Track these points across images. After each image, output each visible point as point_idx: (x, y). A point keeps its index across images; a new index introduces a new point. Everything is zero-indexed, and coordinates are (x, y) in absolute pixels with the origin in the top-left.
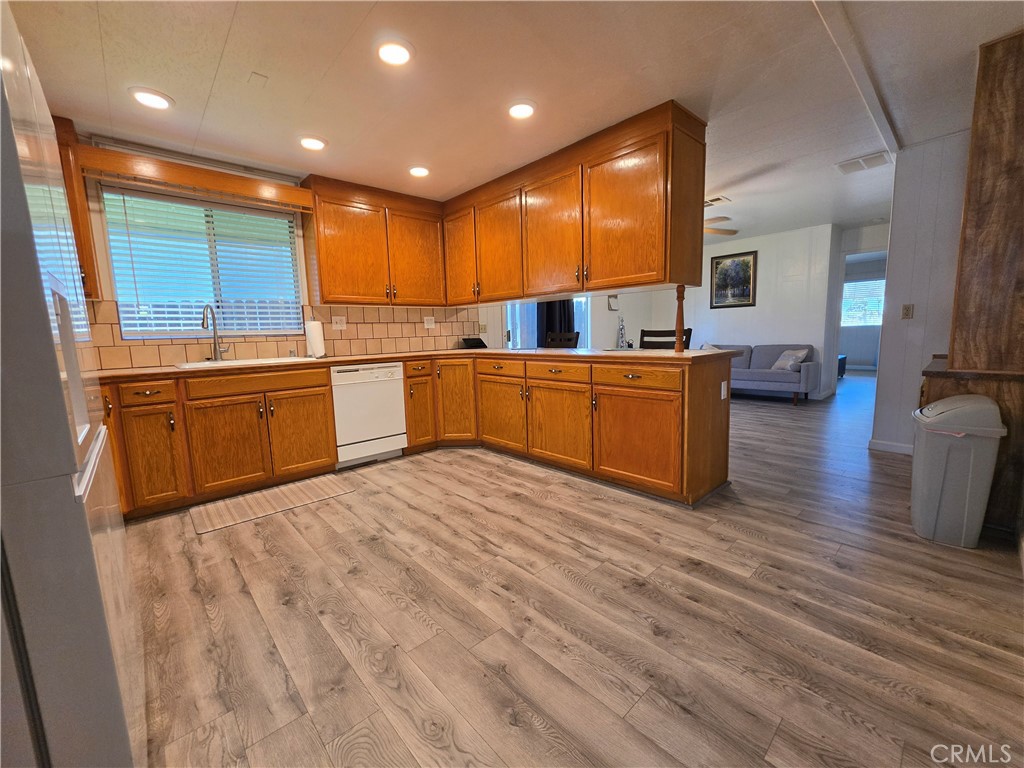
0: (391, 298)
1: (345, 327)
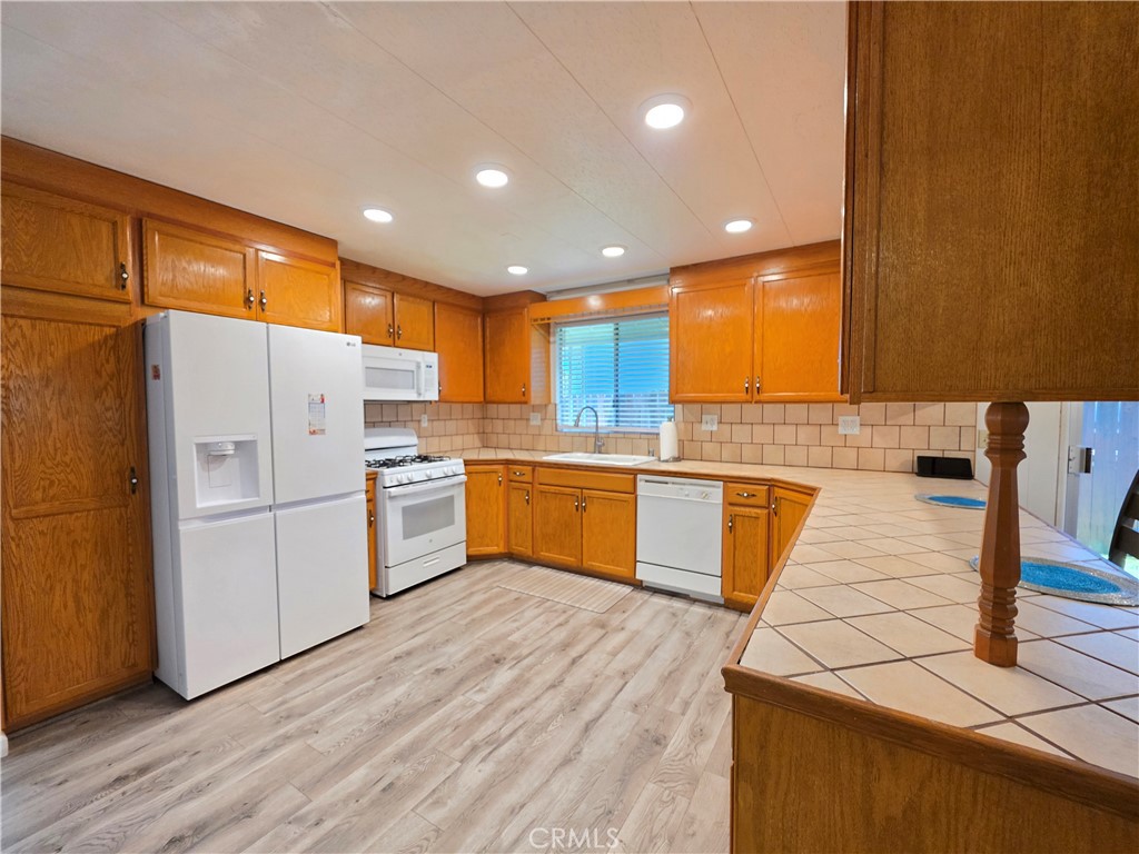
0: (754, 395)
1: (715, 428)
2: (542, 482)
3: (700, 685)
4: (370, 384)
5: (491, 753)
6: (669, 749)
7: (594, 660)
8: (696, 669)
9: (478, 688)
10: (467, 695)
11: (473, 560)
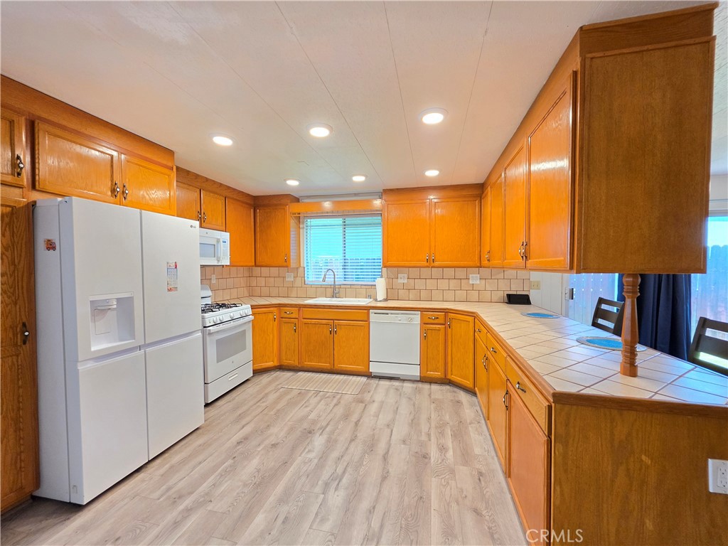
0: (430, 263)
1: (406, 281)
2: (305, 317)
3: (430, 424)
4: (202, 255)
5: (338, 484)
6: (432, 460)
7: (368, 421)
8: (424, 417)
9: (307, 450)
10: (303, 455)
11: (257, 372)
